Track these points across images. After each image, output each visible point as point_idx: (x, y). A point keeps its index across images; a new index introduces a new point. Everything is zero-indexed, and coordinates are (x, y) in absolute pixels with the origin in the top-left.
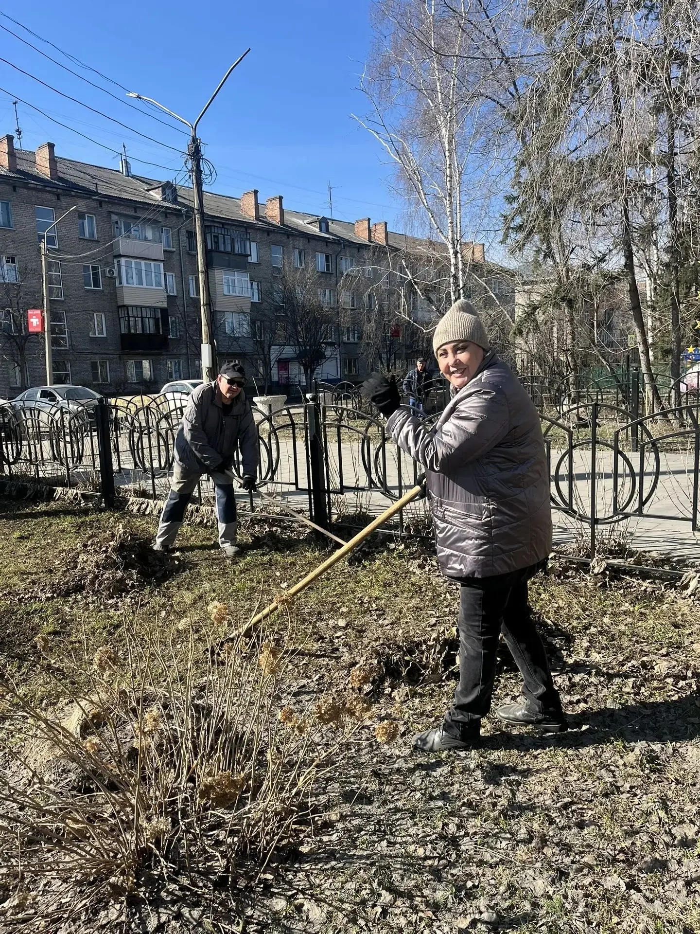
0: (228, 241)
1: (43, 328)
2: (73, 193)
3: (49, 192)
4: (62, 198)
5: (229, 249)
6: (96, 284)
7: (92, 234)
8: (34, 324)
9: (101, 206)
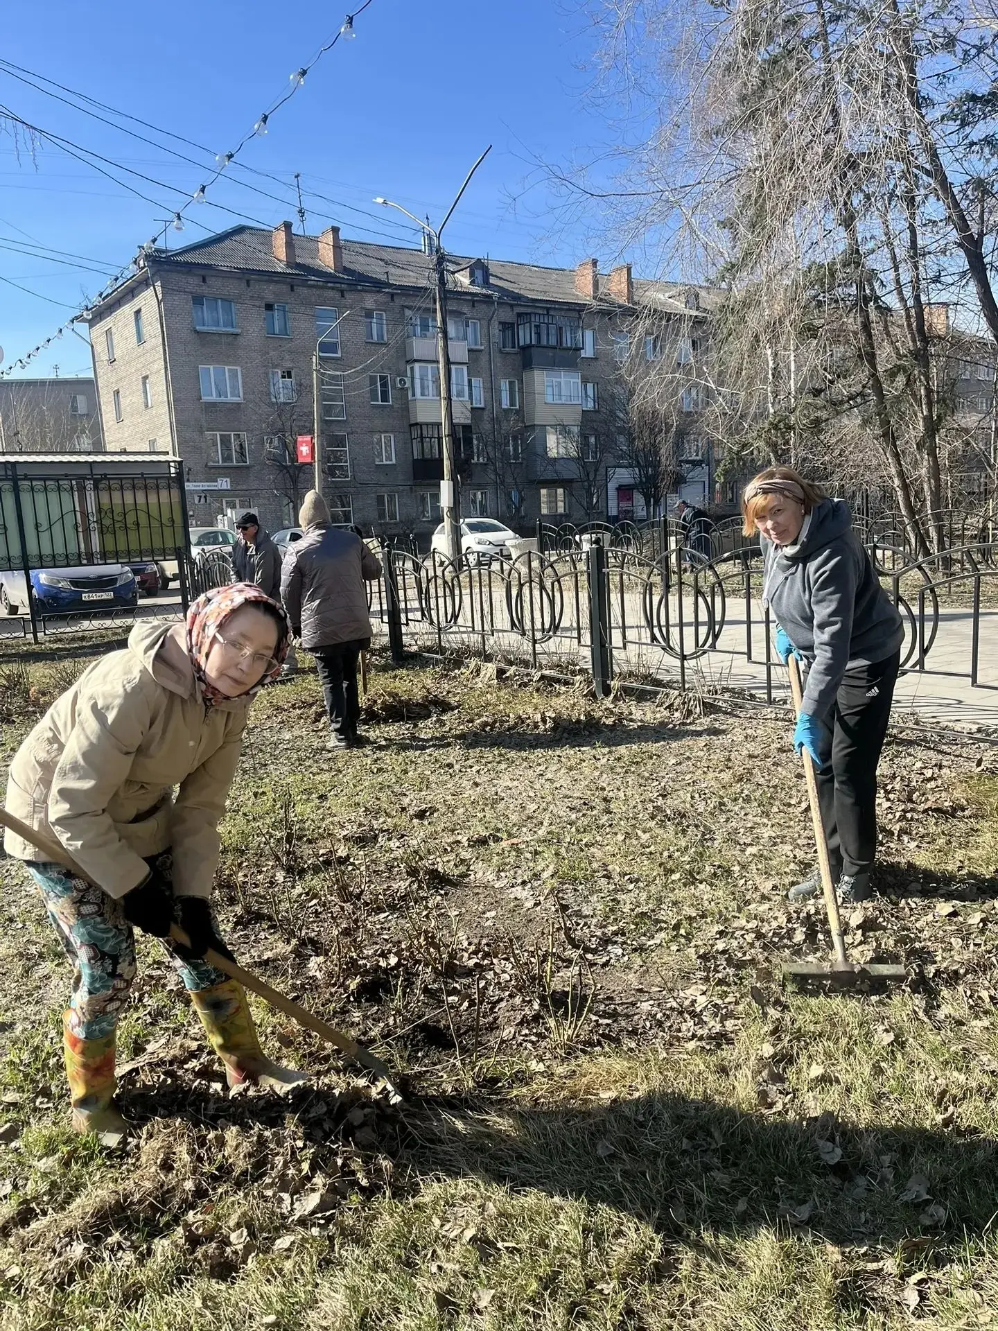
0: (553, 330)
1: (313, 458)
2: (359, 288)
3: (332, 288)
4: (347, 295)
5: (553, 342)
6: (385, 399)
7: (381, 336)
8: (304, 454)
9: (392, 300)
